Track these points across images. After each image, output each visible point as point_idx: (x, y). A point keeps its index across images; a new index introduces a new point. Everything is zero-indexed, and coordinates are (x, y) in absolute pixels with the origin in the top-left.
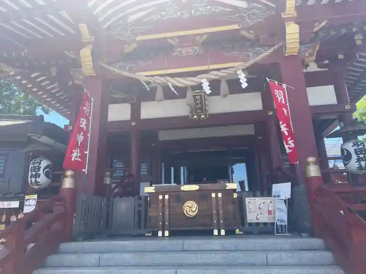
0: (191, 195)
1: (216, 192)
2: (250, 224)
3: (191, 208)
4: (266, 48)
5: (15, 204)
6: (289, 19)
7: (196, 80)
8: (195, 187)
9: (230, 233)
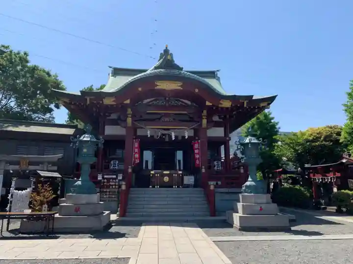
0: (166, 175)
1: (175, 174)
2: (185, 185)
3: (166, 179)
4: (194, 123)
5: (115, 177)
6: (204, 116)
7: (169, 131)
8: (168, 172)
9: (178, 187)
